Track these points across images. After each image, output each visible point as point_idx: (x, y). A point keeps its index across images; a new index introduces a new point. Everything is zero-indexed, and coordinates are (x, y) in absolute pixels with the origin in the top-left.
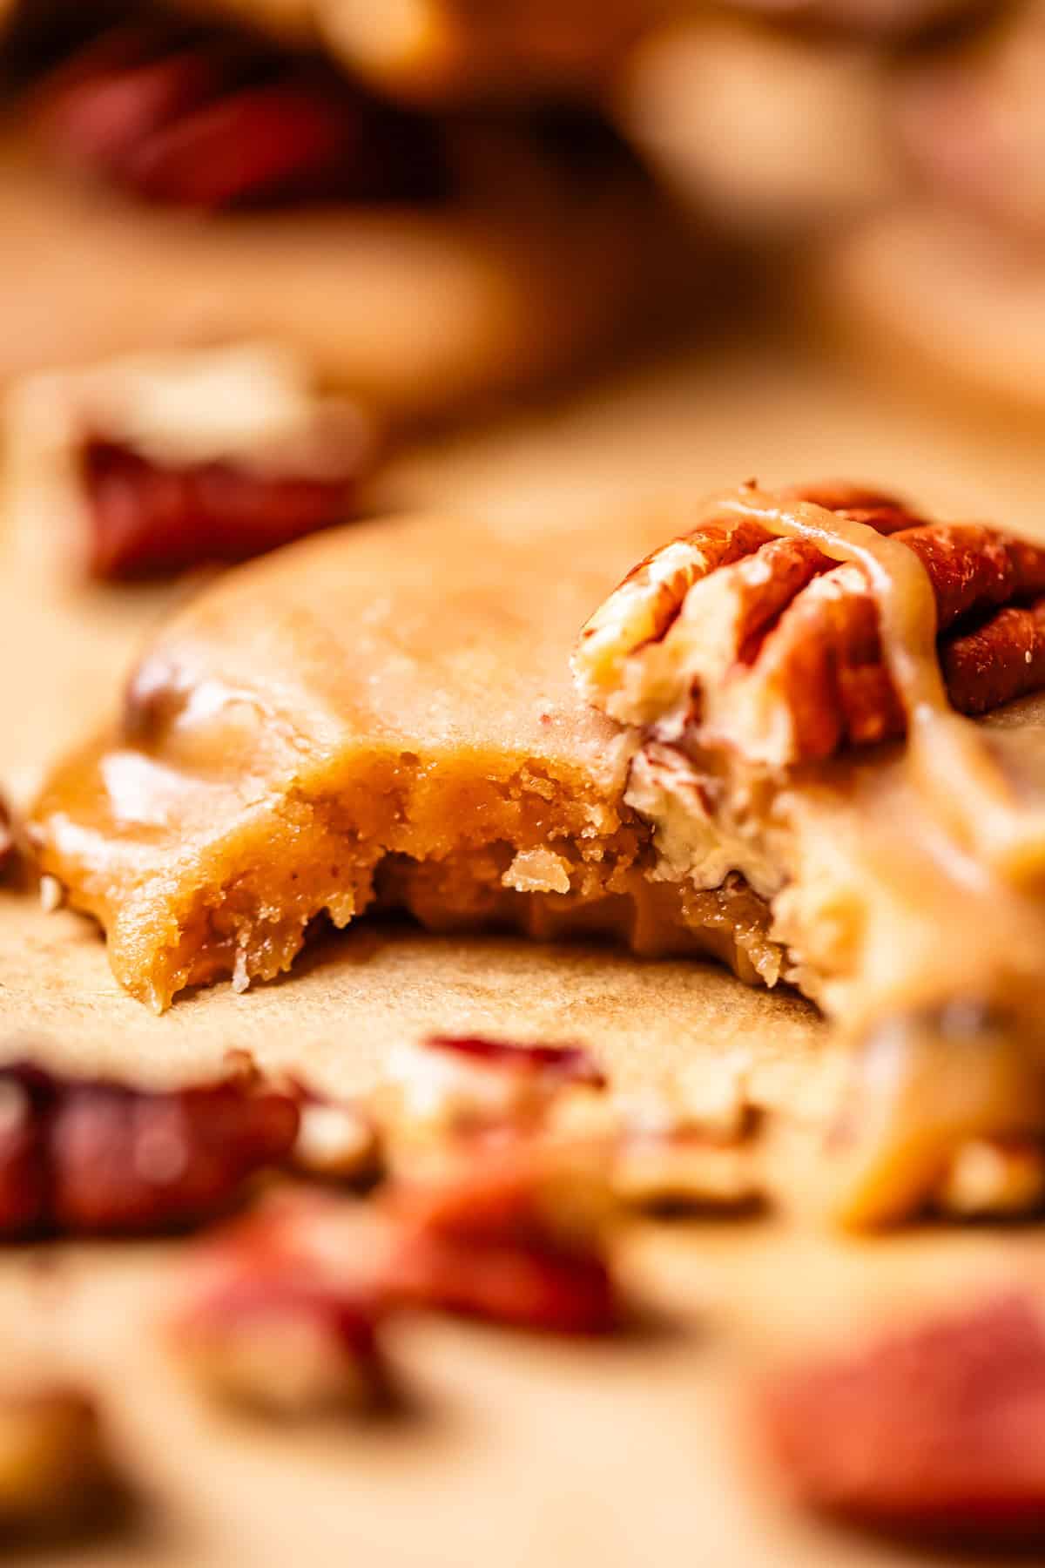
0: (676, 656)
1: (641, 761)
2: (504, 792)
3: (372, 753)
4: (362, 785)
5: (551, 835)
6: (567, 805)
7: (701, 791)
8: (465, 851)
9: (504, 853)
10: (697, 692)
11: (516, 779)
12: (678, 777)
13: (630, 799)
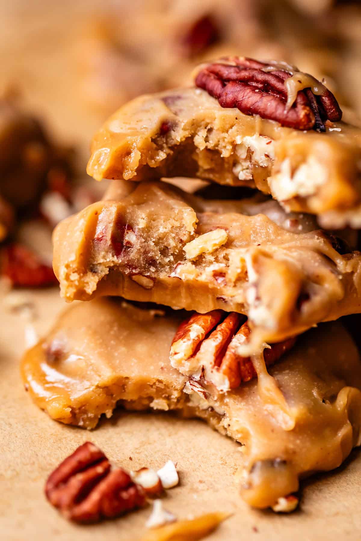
0: (198, 360)
1: (188, 383)
2: (152, 386)
3: (117, 377)
4: (114, 384)
5: (163, 396)
6: (168, 390)
7: (204, 393)
8: (141, 398)
9: (151, 399)
10: (203, 370)
11: (154, 384)
12: (198, 389)
13: (185, 391)
